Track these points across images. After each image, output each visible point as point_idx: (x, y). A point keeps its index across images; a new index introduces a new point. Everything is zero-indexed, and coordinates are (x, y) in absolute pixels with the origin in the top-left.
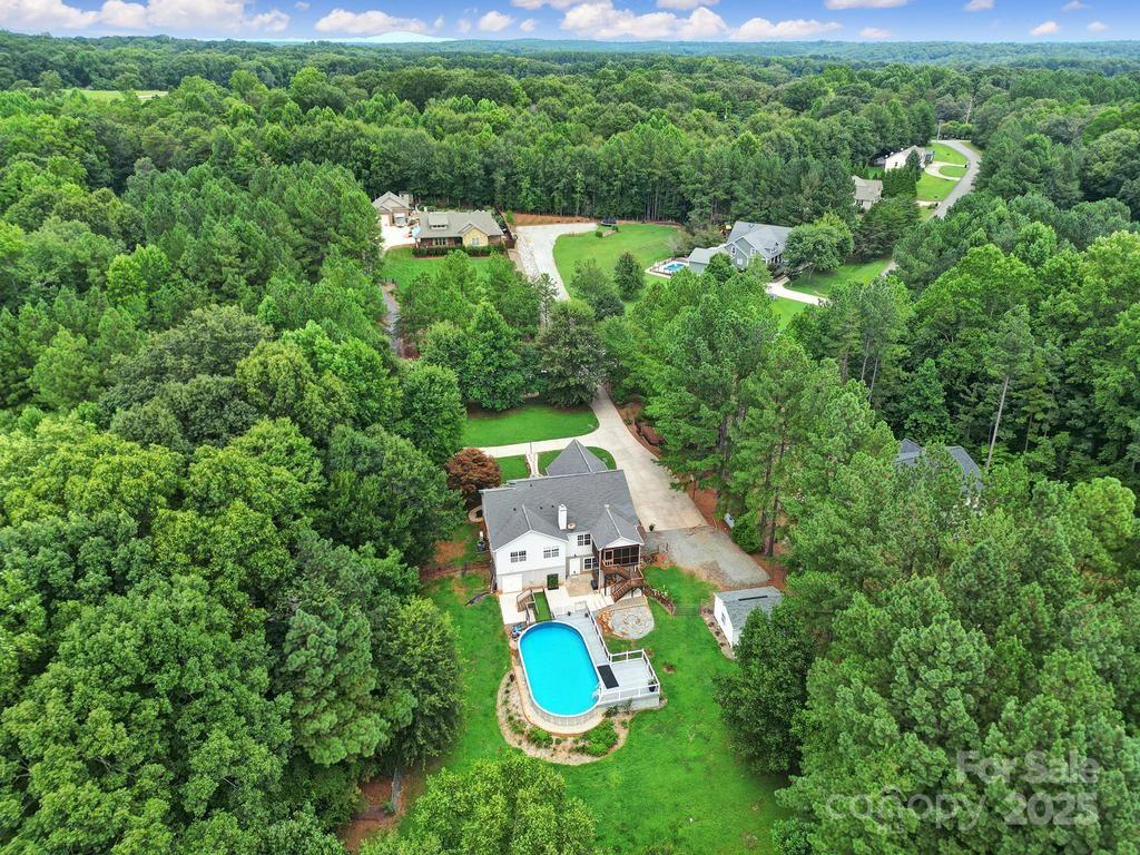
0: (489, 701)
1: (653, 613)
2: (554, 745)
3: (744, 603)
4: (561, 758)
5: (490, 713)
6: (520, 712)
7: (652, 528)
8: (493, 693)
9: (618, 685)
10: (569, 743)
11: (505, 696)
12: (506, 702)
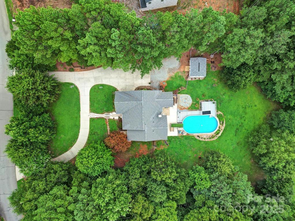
0: (202, 143)
1: (183, 94)
2: (220, 129)
3: (200, 71)
4: (223, 128)
5: (206, 143)
6: (209, 136)
7: (150, 83)
8: (200, 141)
9: (210, 111)
10: (221, 126)
11: (203, 139)
12: (205, 139)
